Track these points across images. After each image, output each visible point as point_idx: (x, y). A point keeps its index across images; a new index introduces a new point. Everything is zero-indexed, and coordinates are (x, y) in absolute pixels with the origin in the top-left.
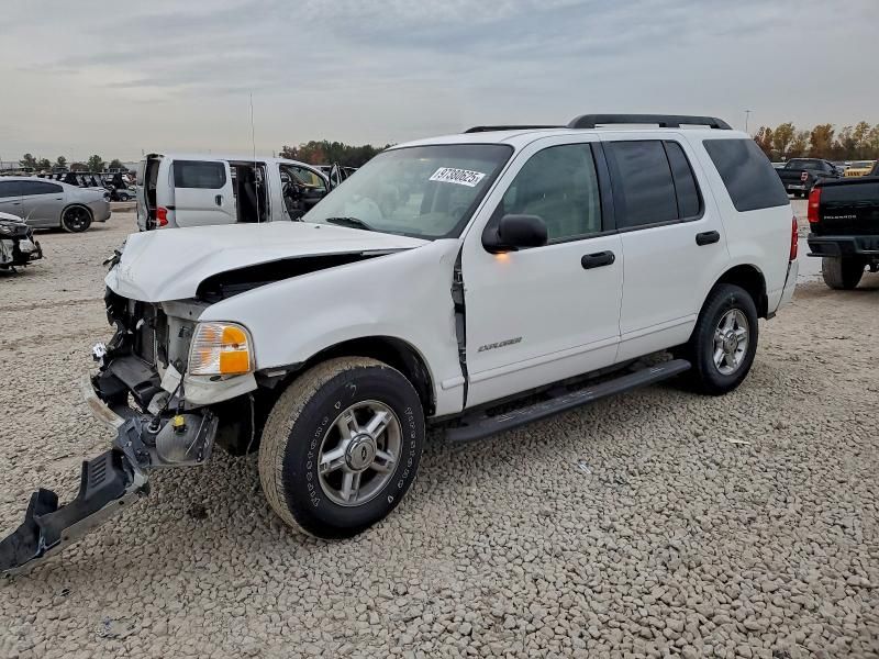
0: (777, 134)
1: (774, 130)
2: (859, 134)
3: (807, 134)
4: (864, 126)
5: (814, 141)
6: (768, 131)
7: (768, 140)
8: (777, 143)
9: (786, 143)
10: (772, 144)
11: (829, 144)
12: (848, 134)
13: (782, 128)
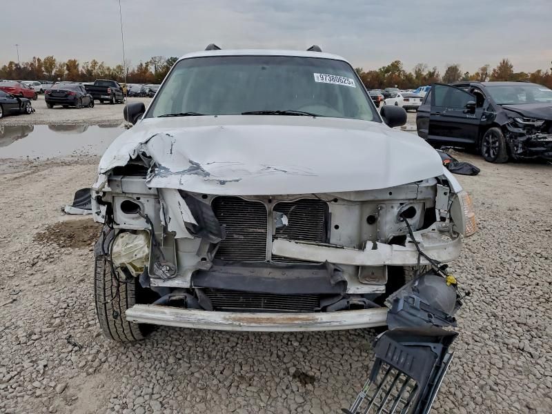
0: (45, 62)
1: (42, 60)
2: (93, 66)
3: (64, 64)
4: (95, 63)
5: (68, 69)
6: (39, 60)
7: (40, 66)
8: (46, 68)
9: (52, 69)
10: (43, 69)
11: (78, 71)
12: (87, 66)
13: (48, 59)
